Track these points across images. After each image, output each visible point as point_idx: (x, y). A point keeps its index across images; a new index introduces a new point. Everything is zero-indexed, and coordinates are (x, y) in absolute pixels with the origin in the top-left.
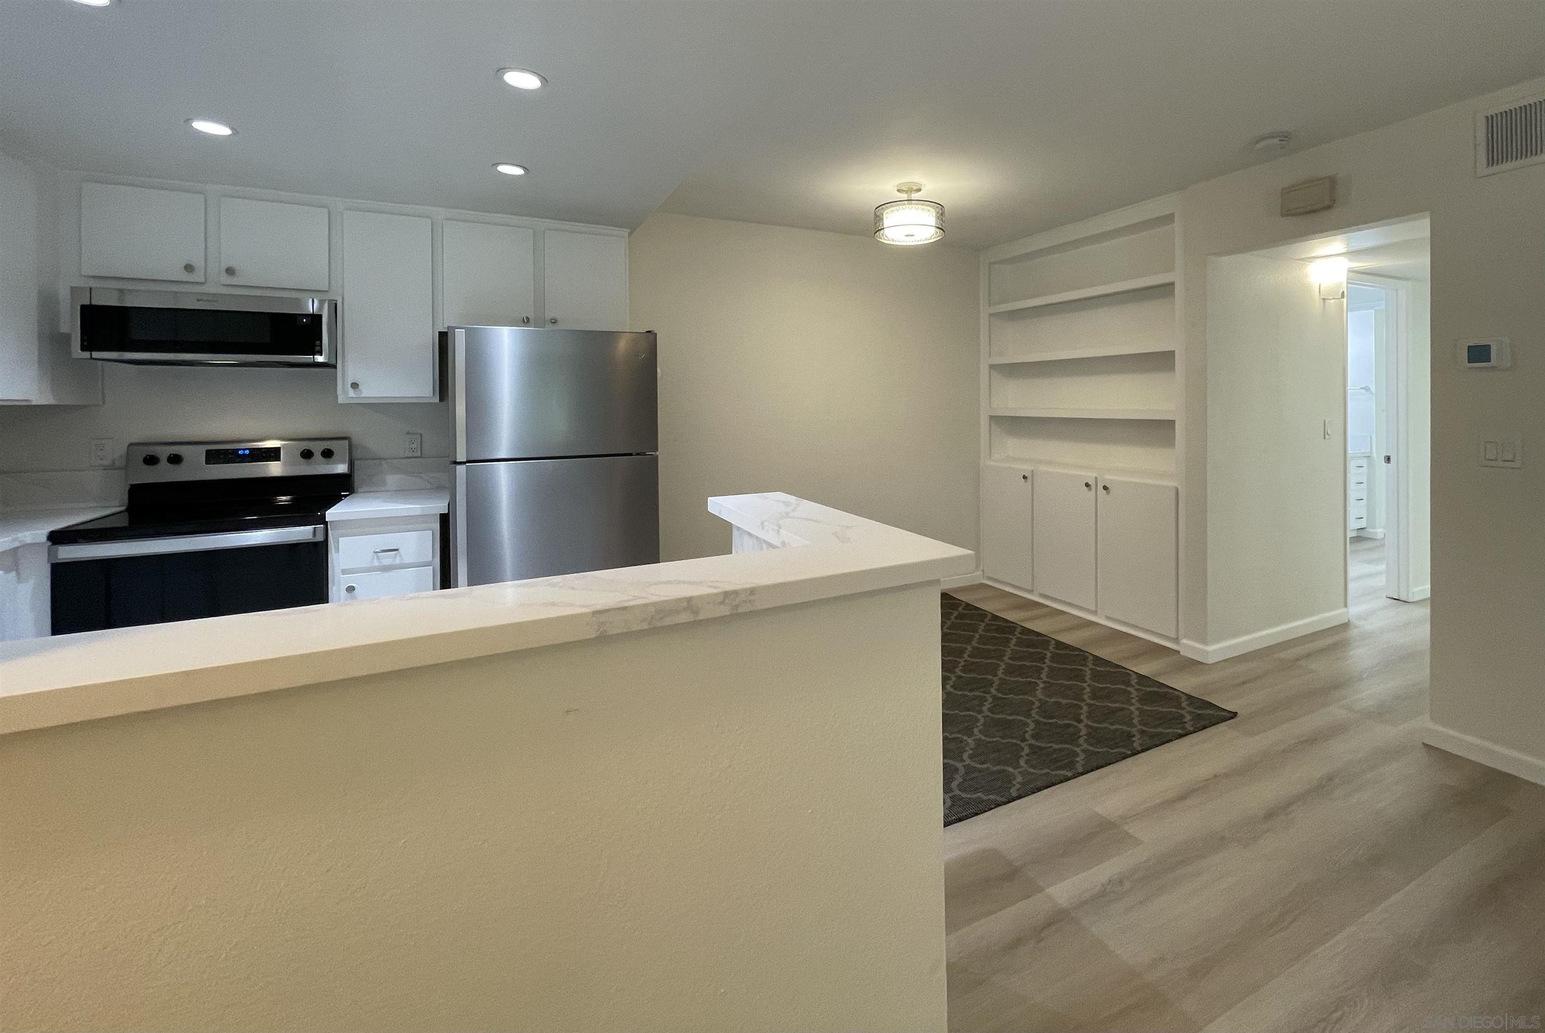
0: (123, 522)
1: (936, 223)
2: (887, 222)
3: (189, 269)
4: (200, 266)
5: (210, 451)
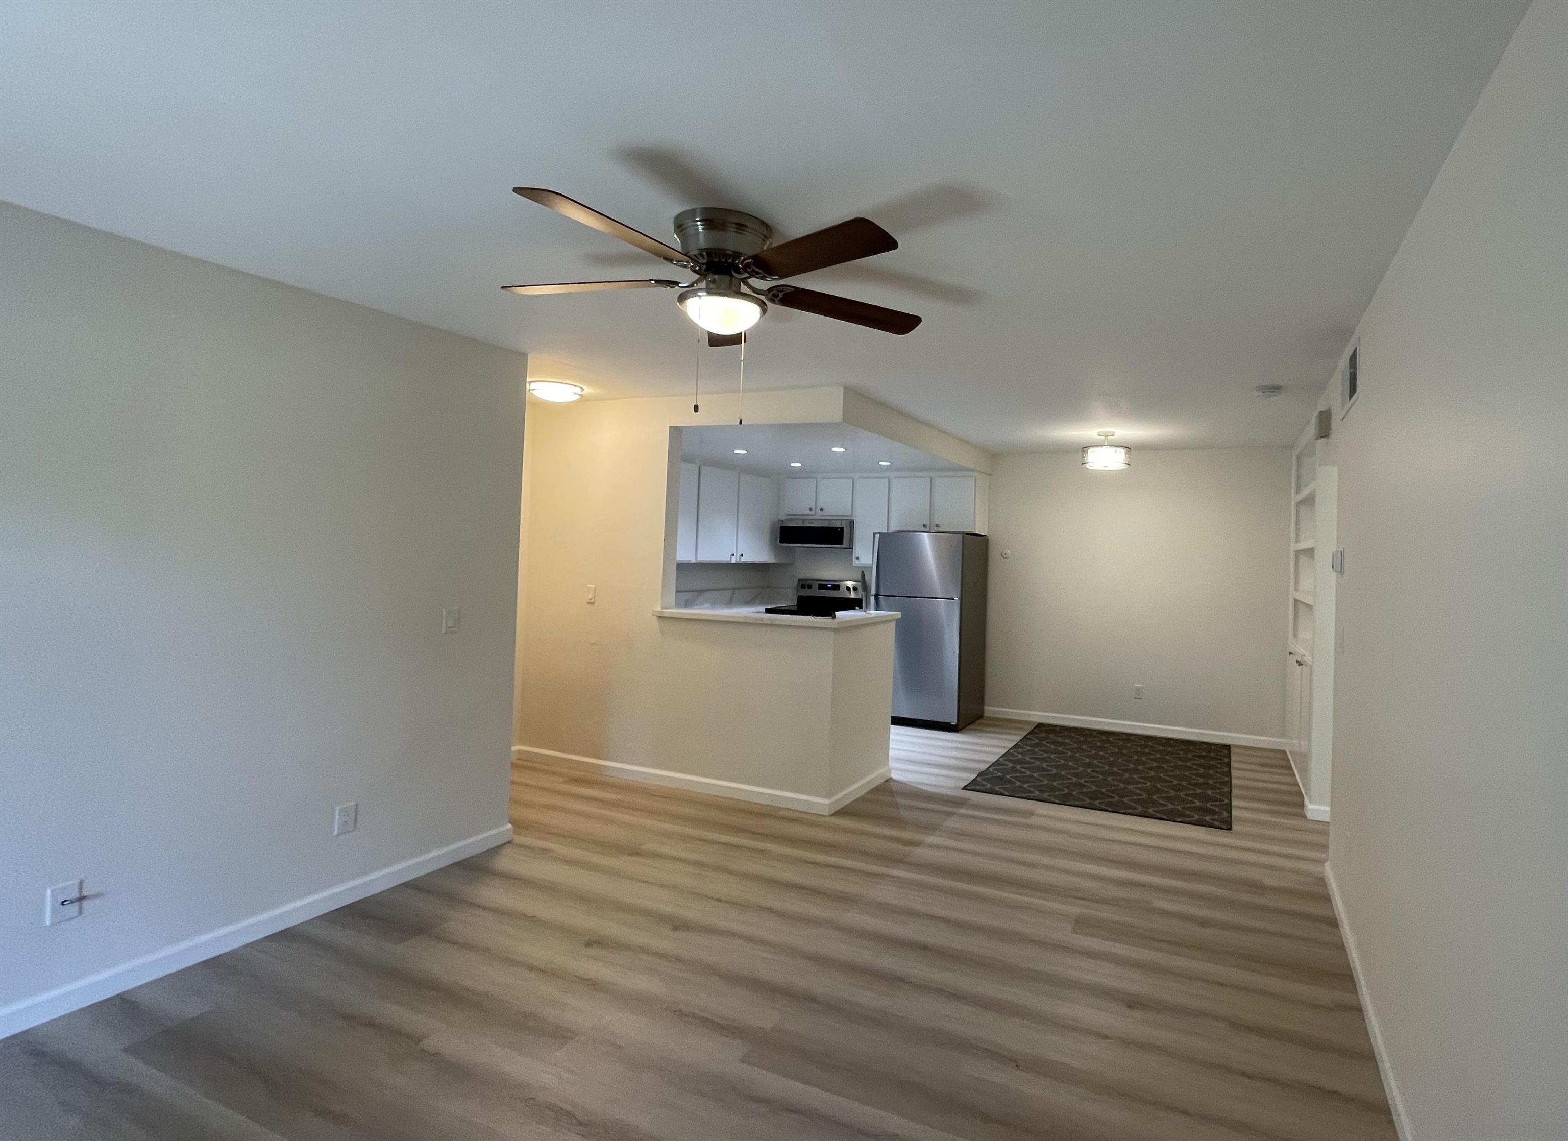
0: (796, 608)
2: (1089, 459)
3: (810, 509)
4: (813, 508)
5: (819, 585)
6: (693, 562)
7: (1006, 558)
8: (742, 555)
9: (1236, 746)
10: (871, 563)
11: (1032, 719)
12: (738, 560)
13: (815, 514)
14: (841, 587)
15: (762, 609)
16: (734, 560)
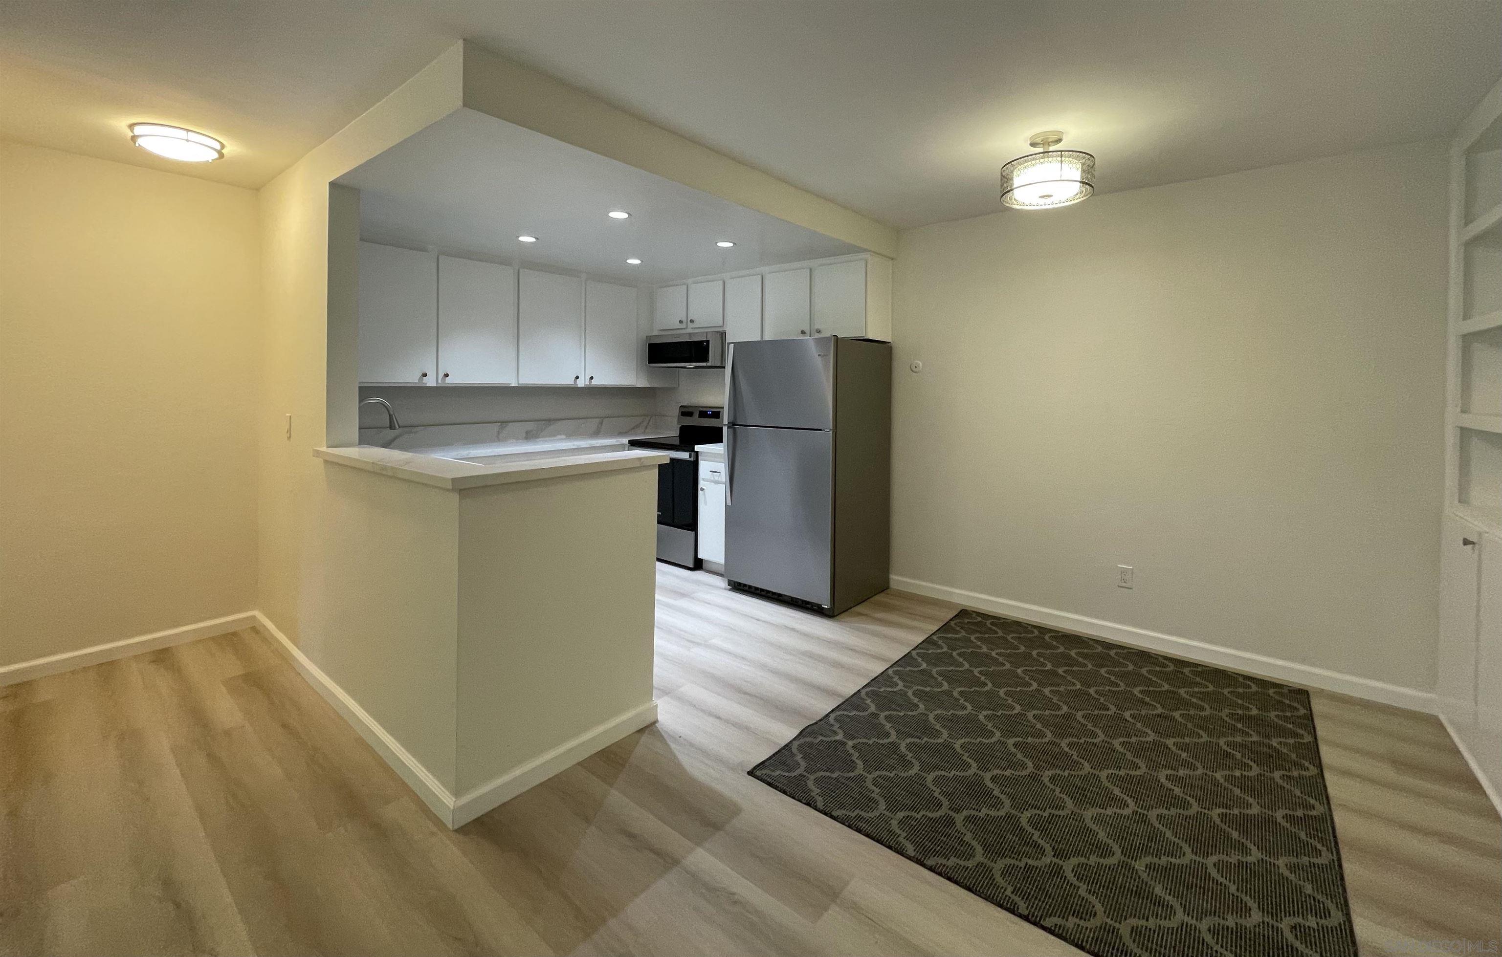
0: (677, 442)
1: (1082, 177)
2: (1017, 182)
3: (681, 322)
4: (684, 319)
5: (700, 412)
6: (513, 385)
7: (916, 372)
8: (592, 378)
9: (1321, 692)
11: (956, 600)
12: (588, 383)
13: (687, 327)
14: (721, 412)
15: (625, 441)
16: (581, 383)
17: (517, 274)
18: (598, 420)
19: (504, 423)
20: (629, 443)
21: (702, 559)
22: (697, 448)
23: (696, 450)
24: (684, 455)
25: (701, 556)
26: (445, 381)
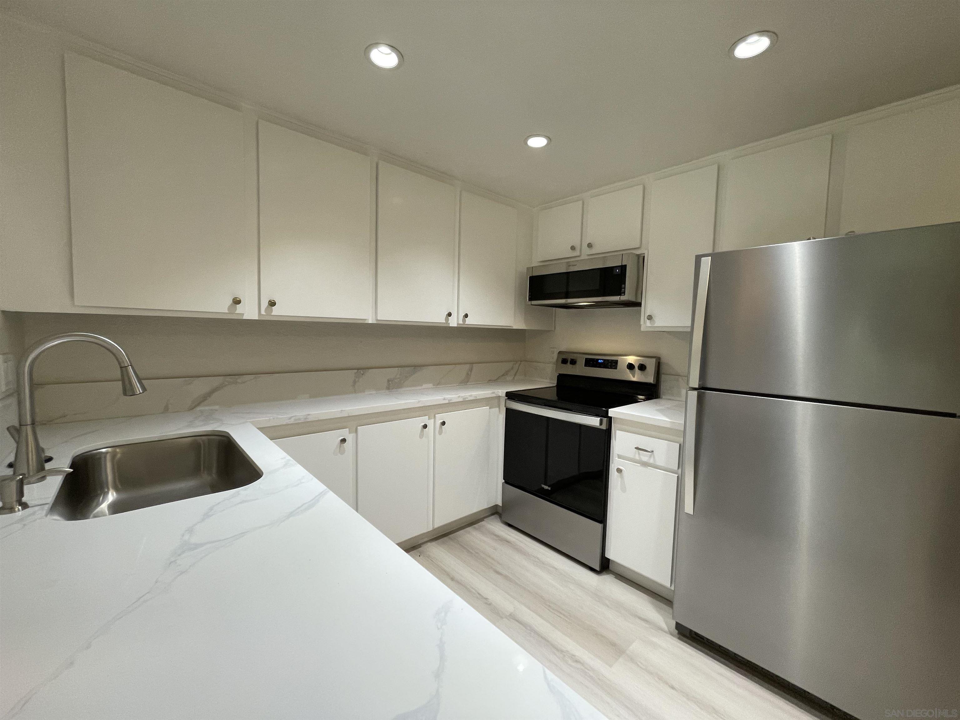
3: (573, 247)
4: (577, 243)
5: (587, 359)
6: (370, 322)
8: (466, 316)
10: (689, 324)
12: (461, 322)
13: (580, 253)
14: (618, 361)
16: (453, 322)
17: (375, 169)
18: (468, 366)
19: (361, 370)
20: (506, 396)
21: (609, 559)
22: (613, 412)
23: (609, 415)
24: (593, 421)
25: (610, 554)
26: (272, 311)
